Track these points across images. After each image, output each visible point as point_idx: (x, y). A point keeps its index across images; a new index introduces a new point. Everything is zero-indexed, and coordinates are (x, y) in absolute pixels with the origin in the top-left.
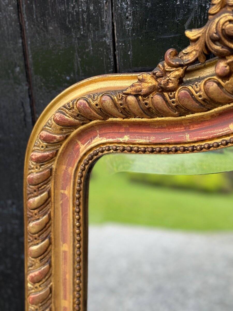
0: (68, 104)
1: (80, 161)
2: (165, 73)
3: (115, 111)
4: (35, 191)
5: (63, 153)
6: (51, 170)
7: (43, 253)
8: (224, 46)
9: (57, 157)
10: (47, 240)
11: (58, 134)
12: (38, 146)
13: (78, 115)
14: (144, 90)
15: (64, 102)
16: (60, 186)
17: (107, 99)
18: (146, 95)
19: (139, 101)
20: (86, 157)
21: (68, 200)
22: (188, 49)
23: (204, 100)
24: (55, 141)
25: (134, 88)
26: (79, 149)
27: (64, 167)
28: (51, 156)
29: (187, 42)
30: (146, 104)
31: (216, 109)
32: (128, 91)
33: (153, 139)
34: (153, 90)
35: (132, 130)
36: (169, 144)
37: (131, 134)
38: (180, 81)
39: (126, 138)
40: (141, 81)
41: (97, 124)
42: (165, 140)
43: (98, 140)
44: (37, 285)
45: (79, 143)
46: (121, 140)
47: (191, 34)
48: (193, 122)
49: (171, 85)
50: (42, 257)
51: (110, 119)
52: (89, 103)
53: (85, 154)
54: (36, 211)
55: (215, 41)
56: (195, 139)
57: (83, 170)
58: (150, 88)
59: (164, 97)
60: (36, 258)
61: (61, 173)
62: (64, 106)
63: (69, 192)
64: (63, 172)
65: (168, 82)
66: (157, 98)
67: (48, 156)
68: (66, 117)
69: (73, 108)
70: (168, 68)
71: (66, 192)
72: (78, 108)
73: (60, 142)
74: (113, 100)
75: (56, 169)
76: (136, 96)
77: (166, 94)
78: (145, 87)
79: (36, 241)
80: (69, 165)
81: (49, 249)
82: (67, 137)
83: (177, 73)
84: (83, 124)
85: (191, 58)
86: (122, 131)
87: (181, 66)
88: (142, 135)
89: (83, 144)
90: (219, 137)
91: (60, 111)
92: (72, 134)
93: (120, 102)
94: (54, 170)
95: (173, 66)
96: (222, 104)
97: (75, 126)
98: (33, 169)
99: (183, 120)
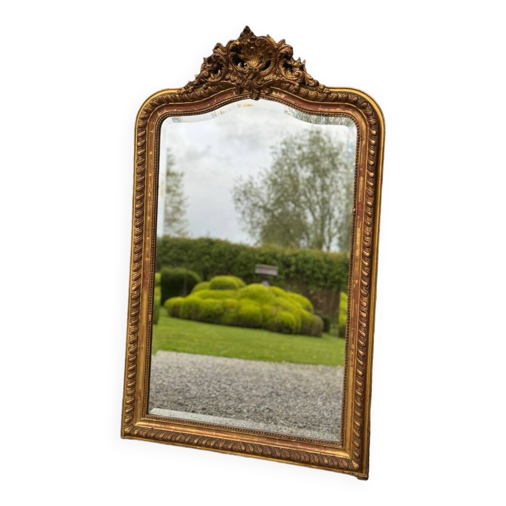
0: (155, 98)
1: (158, 119)
2: (188, 87)
3: (172, 100)
4: (141, 130)
5: (152, 116)
6: (147, 122)
7: (142, 155)
8: (204, 80)
9: (149, 118)
10: (144, 149)
11: (150, 108)
12: (143, 113)
13: (159, 102)
14: (182, 93)
15: (152, 98)
16: (150, 129)
17: (169, 96)
18: (182, 94)
19: (180, 96)
20: (160, 118)
21: (153, 135)
22: (195, 80)
23: (200, 96)
24: (149, 111)
25: (178, 92)
26: (158, 115)
27: (152, 122)
28: (147, 117)
29: (194, 78)
30: (182, 97)
31: (204, 100)
32: (177, 93)
33: (184, 110)
34: (184, 93)
35: (177, 107)
36: (189, 111)
37: (177, 109)
38: (193, 90)
39: (175, 110)
40: (181, 90)
41: (165, 106)
42: (188, 110)
43: (165, 111)
44: (140, 167)
45: (158, 113)
46: (174, 111)
47: (195, 76)
48: (197, 104)
49: (190, 91)
50: (142, 156)
51: (170, 103)
52: (163, 97)
53: (160, 117)
54: (141, 138)
55: (202, 78)
56: (198, 109)
57: (158, 125)
58: (183, 92)
59: (188, 95)
60: (140, 156)
61: (150, 124)
62: (154, 98)
63: (153, 132)
64: (151, 124)
65: (189, 90)
66: (186, 95)
67: (146, 117)
68: (154, 102)
69: (157, 99)
70: (189, 86)
71: (152, 132)
72: (159, 99)
73: (151, 112)
74: (171, 96)
75: (149, 122)
76: (179, 95)
77: (188, 94)
78: (182, 91)
79: (140, 150)
80: (154, 121)
81: (145, 153)
82: (154, 110)
83: (192, 87)
84: (160, 105)
85: (196, 83)
86: (174, 108)
87: (193, 85)
88: (181, 109)
89: (160, 113)
90: (205, 109)
91: (152, 100)
92: (156, 109)
93: (173, 97)
94: (148, 123)
95: (190, 85)
96: (206, 98)
97: (157, 106)
98: (140, 122)
99: (194, 103)
